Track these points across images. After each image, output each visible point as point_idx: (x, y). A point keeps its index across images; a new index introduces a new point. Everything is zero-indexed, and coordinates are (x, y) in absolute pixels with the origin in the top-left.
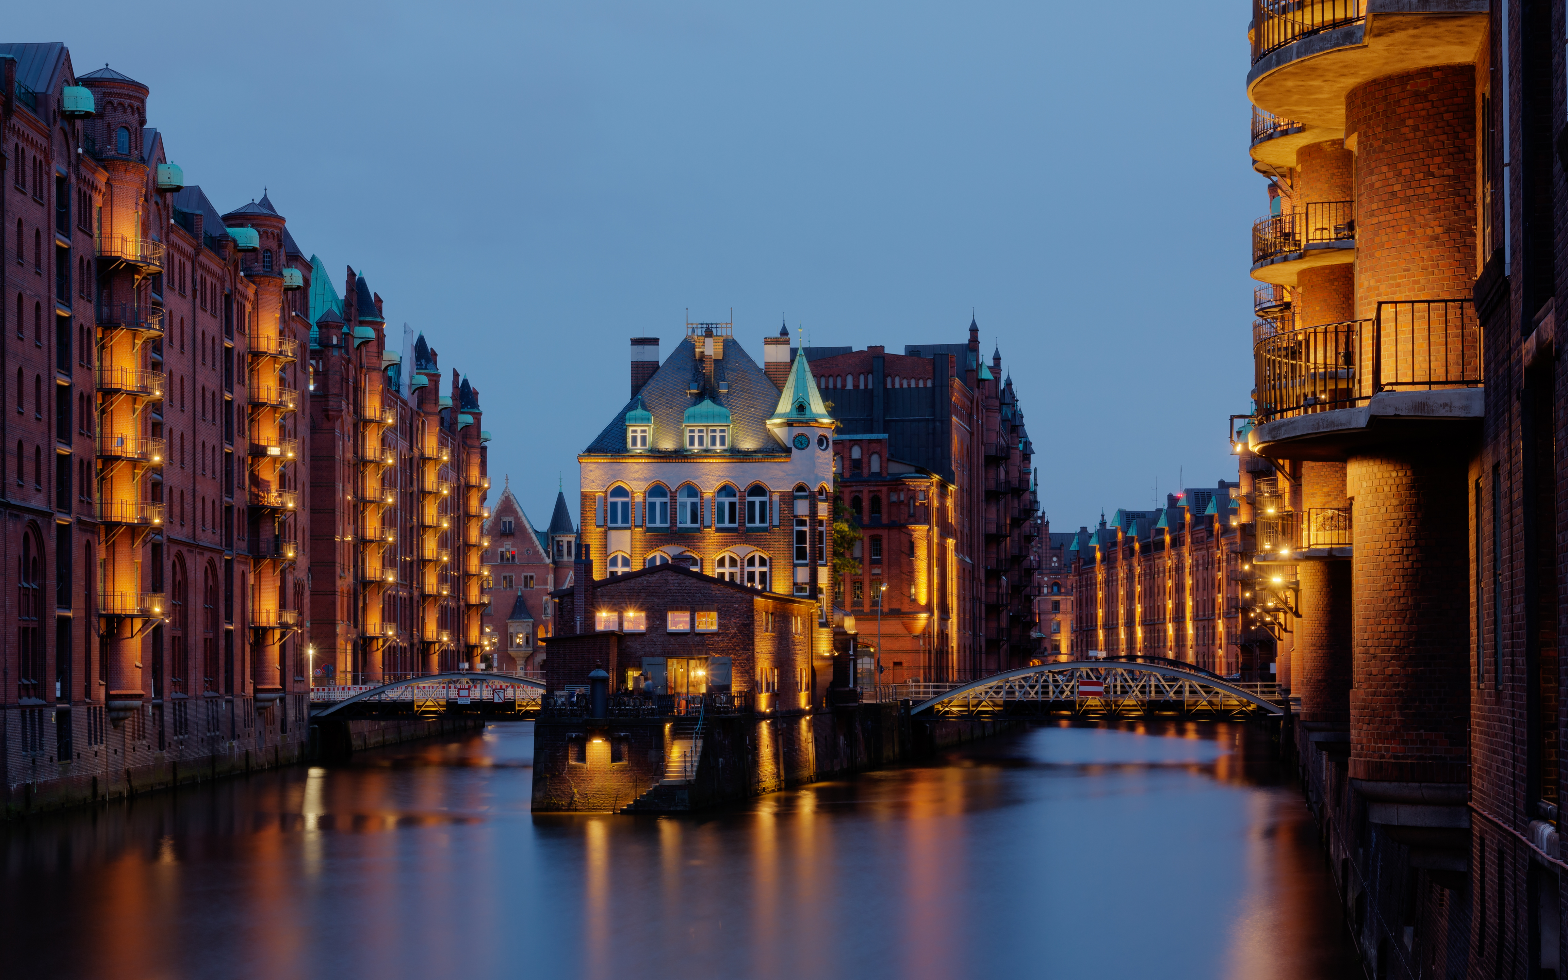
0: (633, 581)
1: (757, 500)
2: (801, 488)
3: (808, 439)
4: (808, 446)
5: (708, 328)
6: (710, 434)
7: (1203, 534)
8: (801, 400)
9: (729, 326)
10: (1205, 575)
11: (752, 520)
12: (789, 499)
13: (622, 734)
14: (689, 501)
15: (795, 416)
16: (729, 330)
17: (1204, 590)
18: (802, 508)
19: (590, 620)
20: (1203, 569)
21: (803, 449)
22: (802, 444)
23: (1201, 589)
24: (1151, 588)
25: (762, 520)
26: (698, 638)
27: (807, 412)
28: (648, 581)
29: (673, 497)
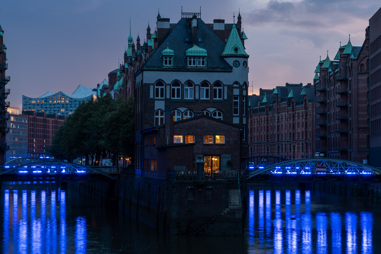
0: (190, 122)
1: (218, 88)
2: (236, 83)
3: (239, 63)
4: (239, 66)
5: (195, 15)
6: (198, 60)
7: (285, 106)
8: (236, 46)
9: (199, 14)
10: (286, 123)
11: (215, 97)
12: (231, 88)
13: (210, 187)
14: (189, 88)
15: (233, 52)
16: (199, 16)
17: (285, 129)
18: (236, 92)
19: (172, 139)
20: (285, 120)
21: (238, 67)
22: (237, 65)
23: (284, 129)
24: (257, 128)
25: (220, 97)
26: (217, 147)
27: (239, 51)
28: (196, 122)
29: (183, 87)
